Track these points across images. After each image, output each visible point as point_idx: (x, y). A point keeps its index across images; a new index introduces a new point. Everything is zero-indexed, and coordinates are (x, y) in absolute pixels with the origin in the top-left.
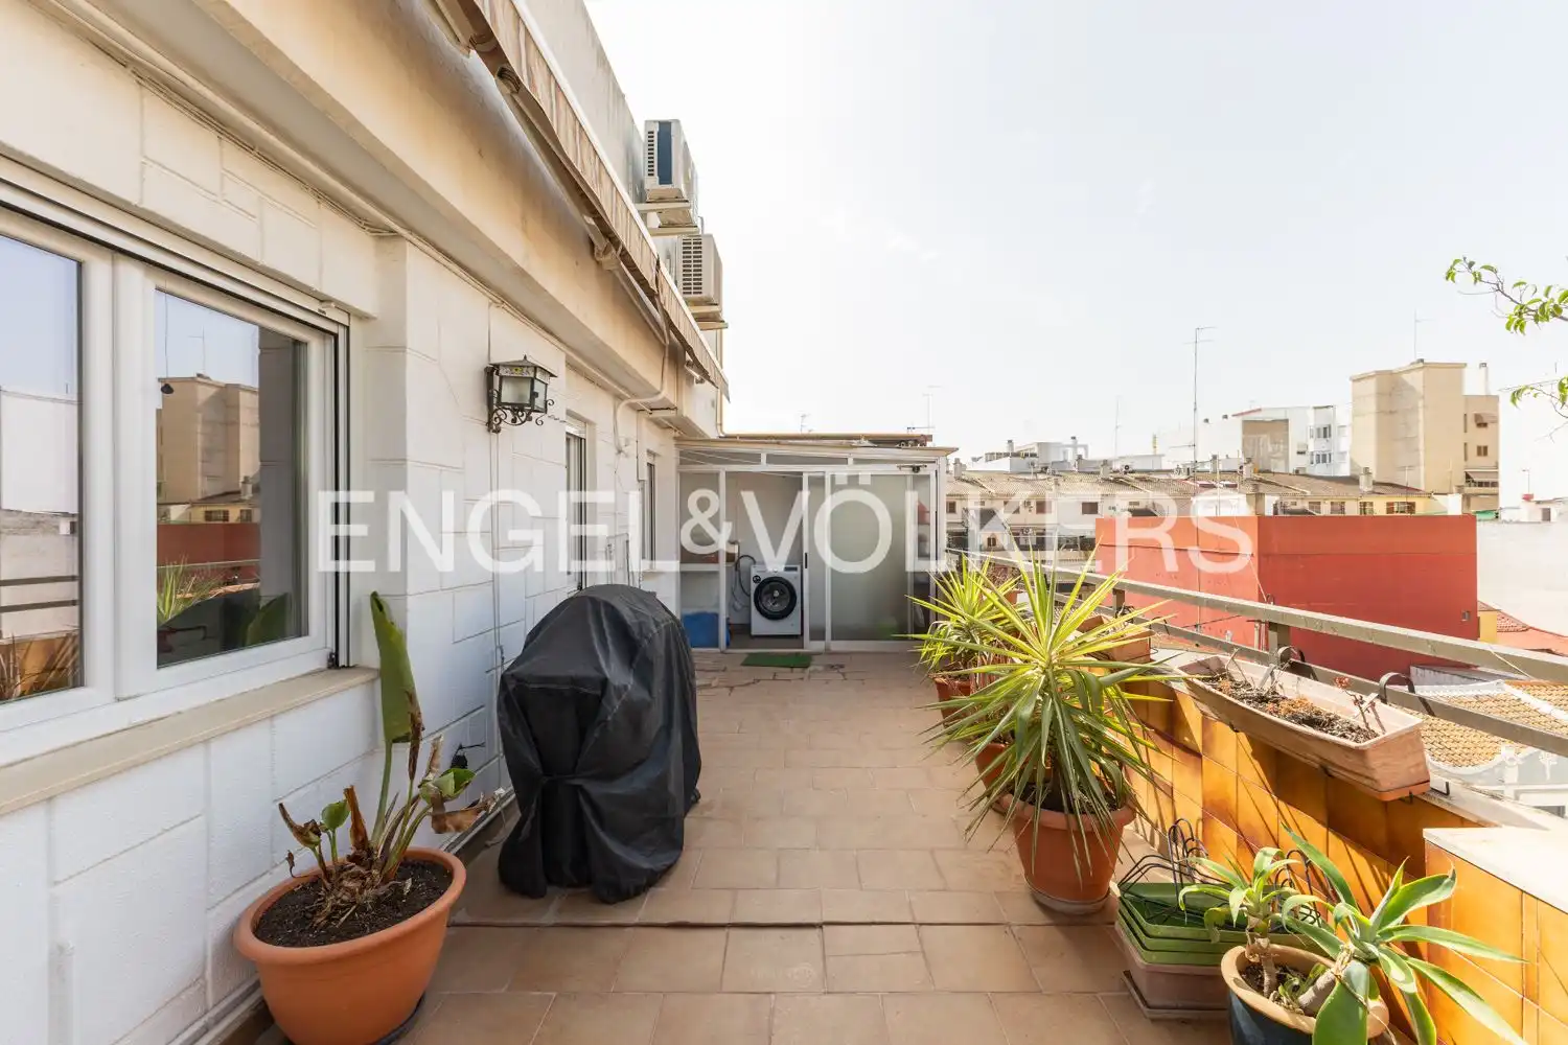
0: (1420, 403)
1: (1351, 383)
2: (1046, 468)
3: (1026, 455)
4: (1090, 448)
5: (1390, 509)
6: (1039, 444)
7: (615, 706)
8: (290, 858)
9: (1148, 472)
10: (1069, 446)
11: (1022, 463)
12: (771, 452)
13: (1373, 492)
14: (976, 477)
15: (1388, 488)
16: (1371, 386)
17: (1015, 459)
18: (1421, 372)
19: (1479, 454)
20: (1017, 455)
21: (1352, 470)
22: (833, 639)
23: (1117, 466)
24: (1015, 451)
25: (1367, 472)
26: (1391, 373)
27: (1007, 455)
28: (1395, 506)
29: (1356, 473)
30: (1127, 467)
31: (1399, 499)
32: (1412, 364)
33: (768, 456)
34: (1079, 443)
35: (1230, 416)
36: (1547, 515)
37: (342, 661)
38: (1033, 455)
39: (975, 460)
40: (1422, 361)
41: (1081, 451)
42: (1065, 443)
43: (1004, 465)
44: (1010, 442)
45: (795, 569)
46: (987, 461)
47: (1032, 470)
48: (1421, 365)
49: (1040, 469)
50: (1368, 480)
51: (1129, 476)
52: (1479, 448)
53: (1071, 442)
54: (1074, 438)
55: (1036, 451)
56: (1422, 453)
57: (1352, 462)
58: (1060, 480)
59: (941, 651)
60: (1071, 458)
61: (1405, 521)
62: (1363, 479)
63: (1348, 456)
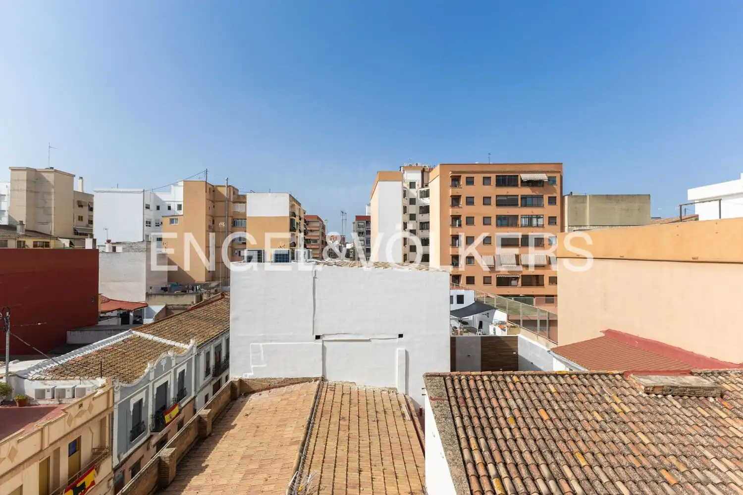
0: (53, 190)
1: (10, 170)
5: (35, 245)
13: (26, 236)
15: (34, 233)
16: (24, 175)
18: (52, 174)
19: (79, 220)
21: (9, 222)
25: (21, 222)
26: (35, 170)
28: (38, 244)
29: (14, 224)
31: (40, 240)
32: (47, 168)
36: (114, 249)
40: (52, 168)
48: (51, 170)
50: (23, 228)
52: (79, 217)
56: (53, 216)
57: (10, 217)
61: (44, 252)
62: (19, 227)
63: (6, 214)
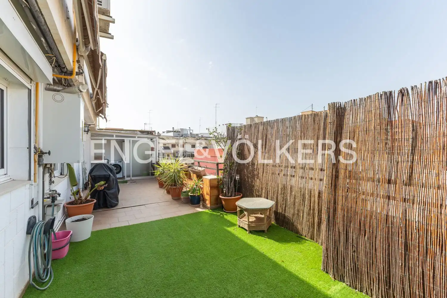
1: (246, 119)
2: (183, 135)
3: (178, 132)
4: (193, 131)
6: (181, 129)
7: (111, 179)
8: (70, 198)
9: (207, 137)
10: (188, 130)
11: (176, 134)
12: (116, 134)
14: (164, 137)
16: (249, 120)
17: (175, 133)
18: (257, 118)
20: (175, 132)
22: (132, 177)
23: (200, 136)
24: (175, 130)
27: (172, 131)
30: (202, 136)
33: (116, 135)
34: (191, 129)
35: (224, 125)
37: (63, 174)
38: (179, 132)
39: (163, 132)
41: (191, 131)
42: (187, 129)
43: (171, 134)
44: (173, 128)
45: (121, 162)
46: (167, 133)
47: (179, 136)
49: (181, 136)
51: (202, 138)
53: (189, 129)
54: (189, 128)
55: (180, 131)
58: (186, 139)
59: (159, 173)
60: (189, 133)
